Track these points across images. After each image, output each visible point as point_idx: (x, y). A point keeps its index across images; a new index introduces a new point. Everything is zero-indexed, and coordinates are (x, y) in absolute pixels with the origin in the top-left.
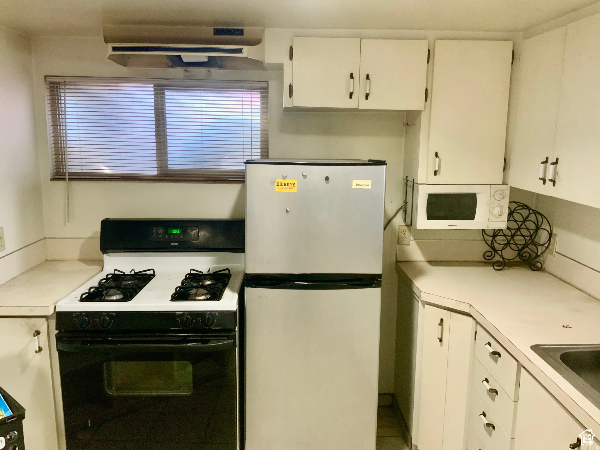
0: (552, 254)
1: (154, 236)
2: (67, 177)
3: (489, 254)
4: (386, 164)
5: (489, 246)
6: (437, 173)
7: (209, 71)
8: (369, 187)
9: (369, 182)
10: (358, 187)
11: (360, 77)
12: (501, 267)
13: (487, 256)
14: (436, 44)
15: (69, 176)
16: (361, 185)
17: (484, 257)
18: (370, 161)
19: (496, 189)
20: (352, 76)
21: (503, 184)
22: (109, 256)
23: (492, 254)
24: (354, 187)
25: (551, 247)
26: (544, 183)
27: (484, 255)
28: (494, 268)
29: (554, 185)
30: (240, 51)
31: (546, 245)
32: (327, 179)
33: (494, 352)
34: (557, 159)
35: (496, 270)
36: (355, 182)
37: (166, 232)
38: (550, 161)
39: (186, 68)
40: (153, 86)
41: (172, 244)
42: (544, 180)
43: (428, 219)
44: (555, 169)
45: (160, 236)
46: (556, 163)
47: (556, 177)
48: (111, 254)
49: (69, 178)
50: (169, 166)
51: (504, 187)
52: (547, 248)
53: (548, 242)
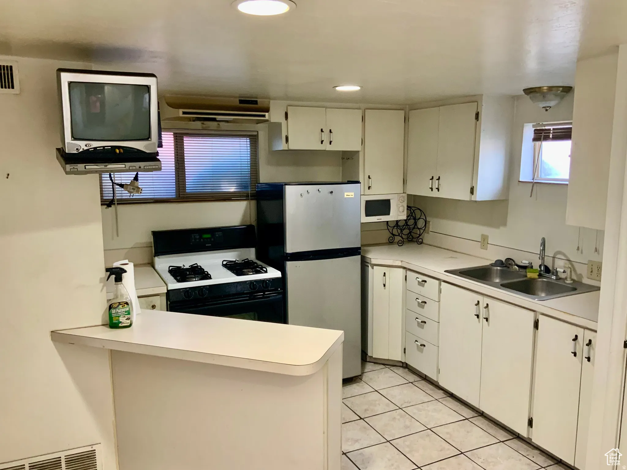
0: (428, 233)
1: (193, 240)
2: (116, 203)
3: (391, 238)
4: (360, 183)
5: (390, 233)
6: (370, 188)
7: (219, 124)
8: (353, 196)
9: (353, 194)
10: (348, 197)
11: (326, 131)
12: (402, 244)
13: (391, 240)
14: (366, 113)
15: (117, 201)
16: (349, 195)
17: (389, 240)
18: (348, 181)
19: (400, 196)
20: (322, 131)
21: (403, 193)
22: (159, 258)
23: (393, 238)
24: (346, 196)
25: (427, 229)
26: (432, 190)
27: (389, 239)
28: (398, 245)
29: (438, 191)
30: (264, 116)
31: (424, 229)
32: (332, 192)
33: (423, 280)
34: (439, 177)
35: (399, 246)
36: (346, 194)
37: (201, 237)
38: (435, 178)
39: (202, 122)
40: (173, 134)
41: (207, 245)
42: (432, 189)
43: (366, 216)
44: (439, 182)
45: (198, 240)
46: (439, 179)
47: (439, 187)
48: (160, 257)
49: (117, 203)
50: (187, 191)
51: (403, 195)
52: (424, 230)
53: (424, 227)
